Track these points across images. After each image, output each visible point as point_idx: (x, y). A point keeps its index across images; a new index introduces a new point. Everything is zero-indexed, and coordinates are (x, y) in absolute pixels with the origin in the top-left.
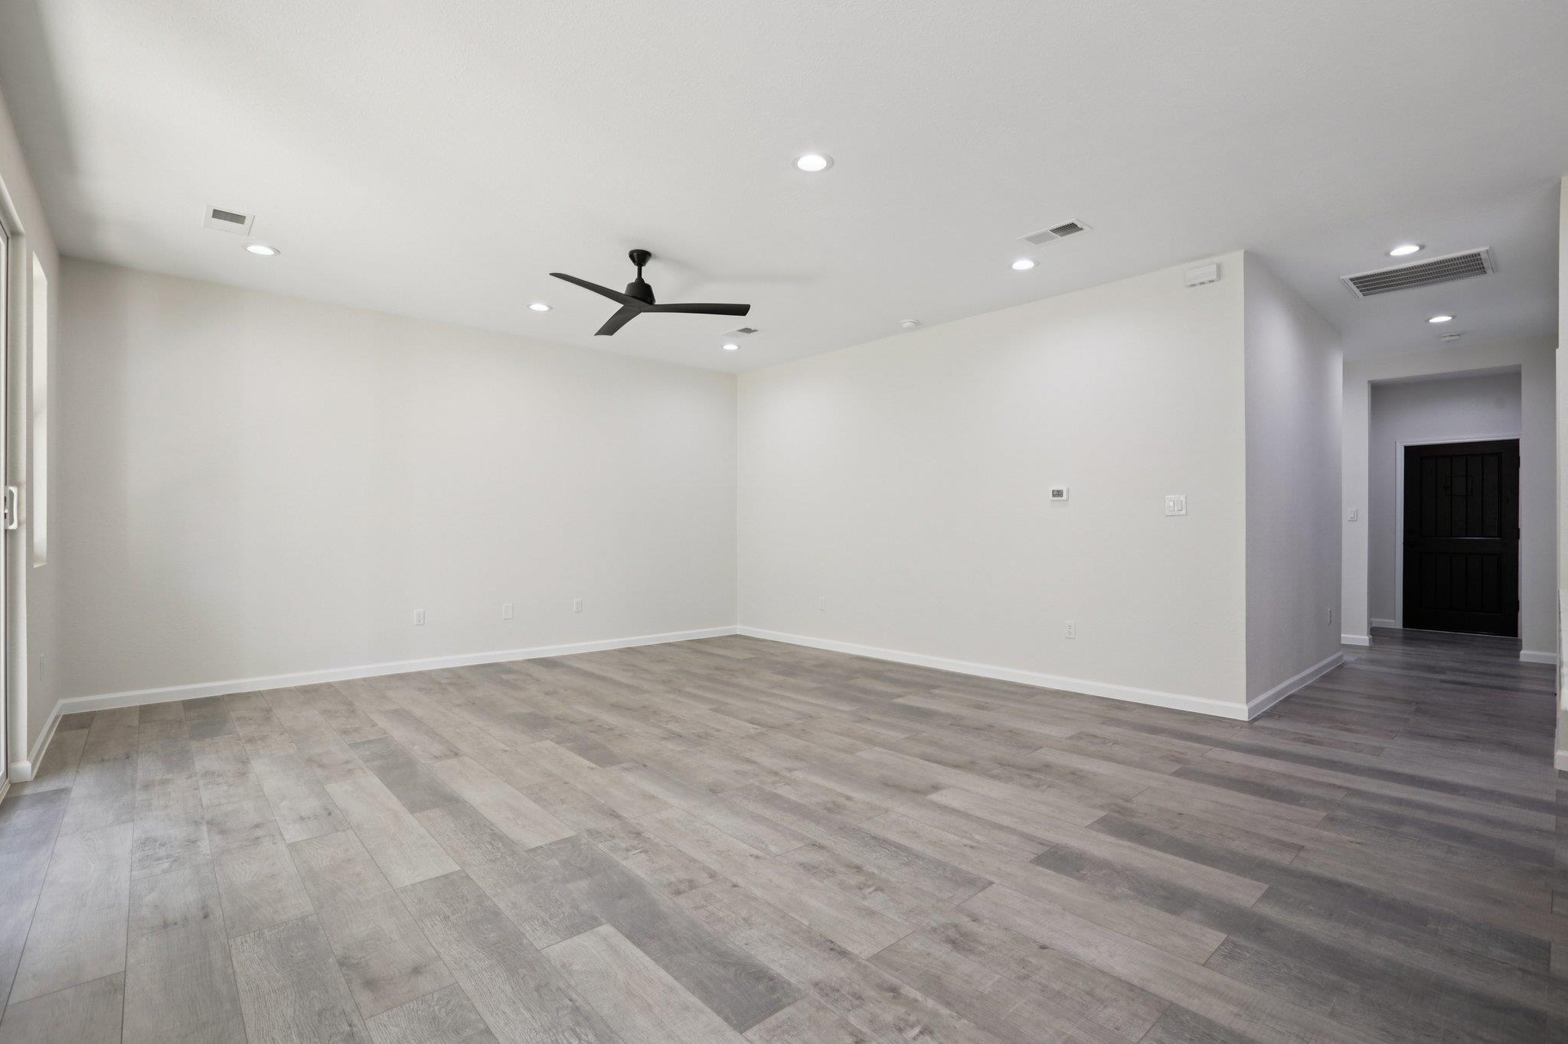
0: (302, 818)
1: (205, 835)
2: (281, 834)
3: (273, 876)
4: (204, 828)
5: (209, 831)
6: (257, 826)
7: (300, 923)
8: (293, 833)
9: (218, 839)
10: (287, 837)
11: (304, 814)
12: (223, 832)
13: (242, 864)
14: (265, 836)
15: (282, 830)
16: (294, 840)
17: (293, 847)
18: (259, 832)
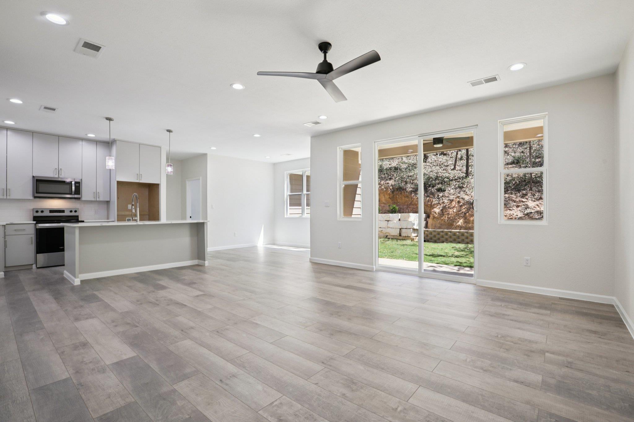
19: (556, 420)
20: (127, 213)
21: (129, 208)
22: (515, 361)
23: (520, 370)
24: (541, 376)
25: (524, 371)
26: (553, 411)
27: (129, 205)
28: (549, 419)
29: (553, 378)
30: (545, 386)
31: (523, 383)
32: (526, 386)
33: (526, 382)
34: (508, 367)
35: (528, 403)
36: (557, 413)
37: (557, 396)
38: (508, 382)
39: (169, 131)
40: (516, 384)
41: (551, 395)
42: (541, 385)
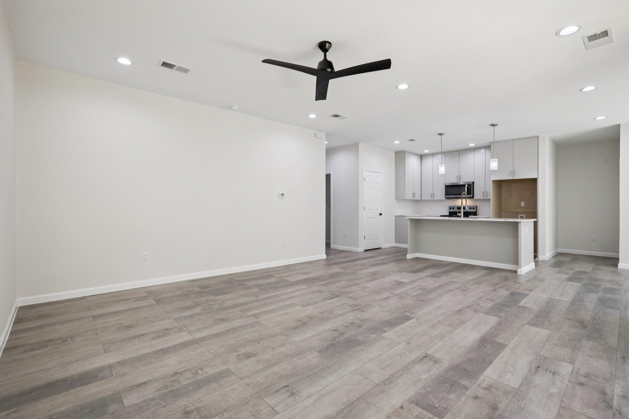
0: (554, 374)
1: (615, 397)
2: (572, 371)
3: (590, 356)
4: (615, 404)
5: (612, 399)
6: (581, 384)
7: (590, 339)
8: (566, 369)
9: (608, 390)
10: (571, 368)
11: (551, 375)
12: (604, 393)
13: (600, 369)
14: (581, 375)
15: (570, 373)
16: (569, 364)
17: (572, 362)
18: (583, 380)
19: (98, 377)
20: (519, 210)
21: (522, 205)
22: (164, 404)
23: (150, 396)
24: (126, 406)
25: (146, 398)
26: (102, 382)
27: (522, 202)
28: (103, 375)
29: (113, 413)
30: (117, 398)
31: (138, 386)
32: (134, 386)
33: (136, 389)
34: (164, 391)
35: (124, 375)
36: (99, 383)
37: (102, 396)
38: (150, 378)
39: (493, 125)
40: (143, 381)
41: (108, 393)
42: (122, 395)
